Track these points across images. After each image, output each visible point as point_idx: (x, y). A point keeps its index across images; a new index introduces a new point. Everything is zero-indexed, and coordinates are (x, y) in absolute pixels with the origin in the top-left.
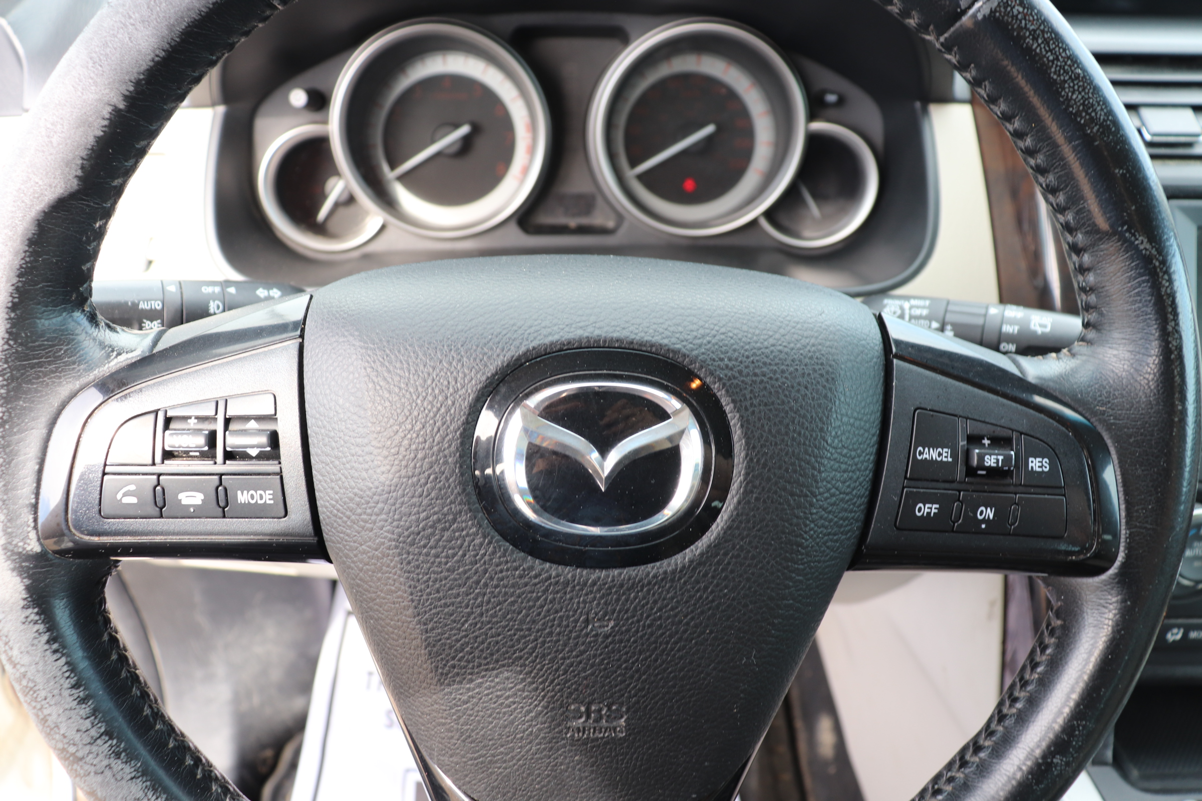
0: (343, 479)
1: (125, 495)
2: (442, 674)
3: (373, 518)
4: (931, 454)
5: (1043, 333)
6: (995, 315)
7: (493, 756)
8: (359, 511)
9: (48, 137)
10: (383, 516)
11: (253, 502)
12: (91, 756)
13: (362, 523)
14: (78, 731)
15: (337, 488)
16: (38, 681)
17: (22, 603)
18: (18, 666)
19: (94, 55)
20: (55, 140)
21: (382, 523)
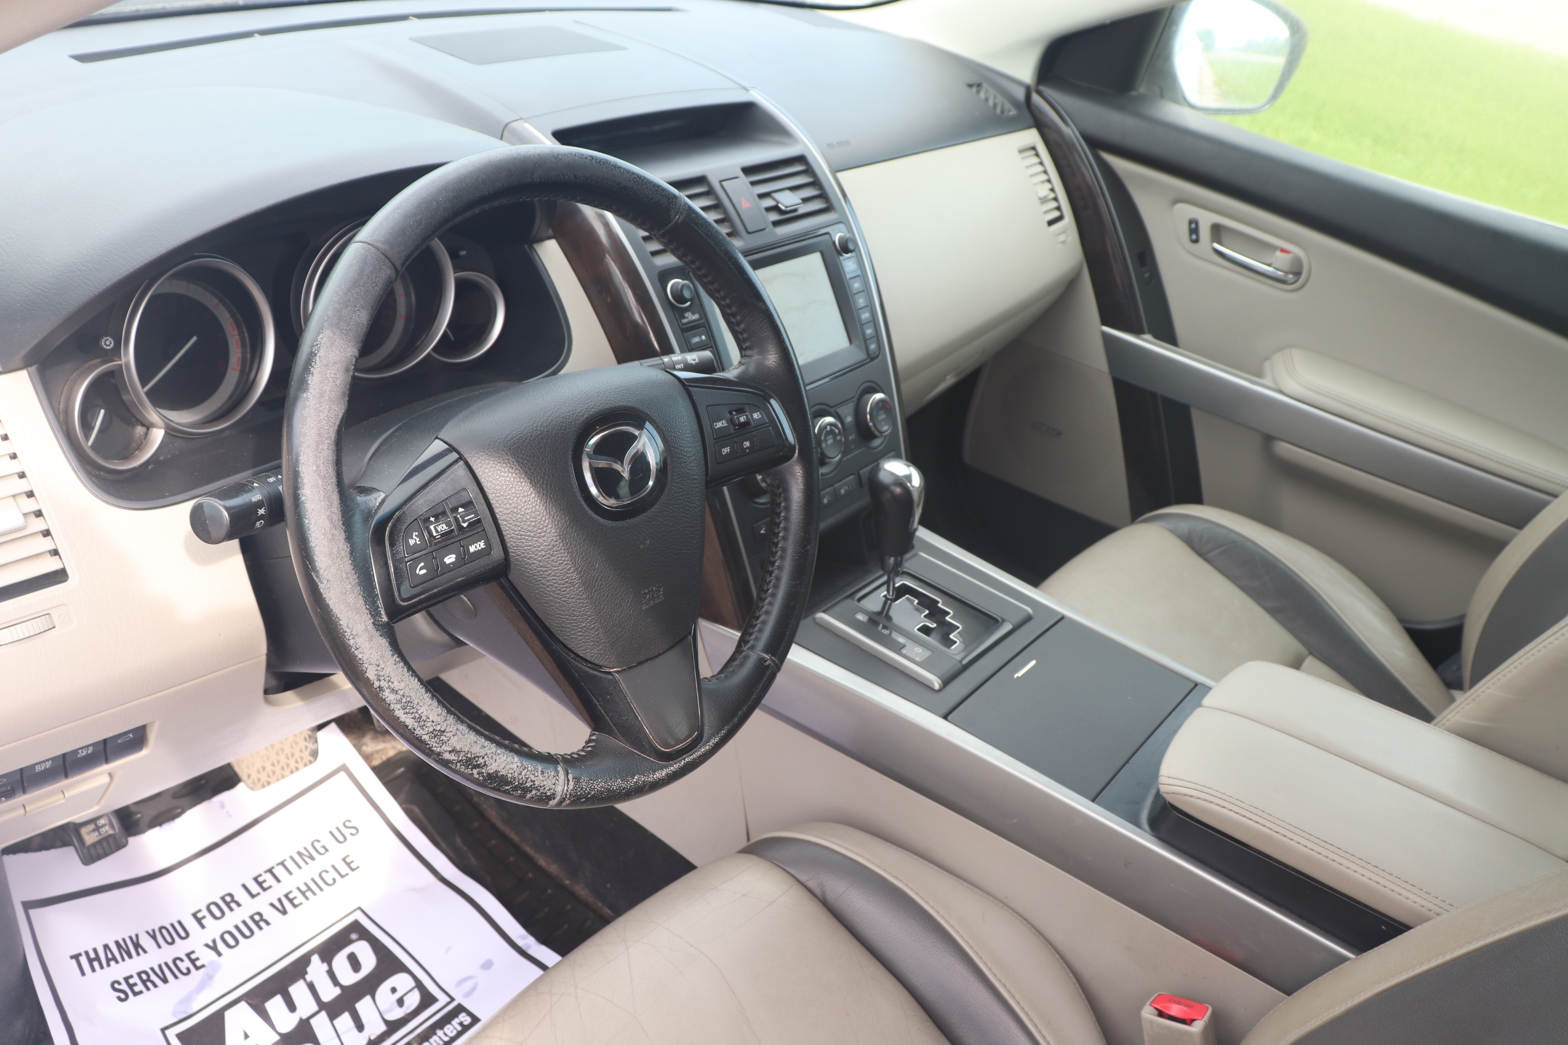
0: (522, 517)
1: (420, 570)
2: (591, 597)
3: (545, 529)
4: (719, 425)
5: (696, 363)
6: (667, 362)
7: (617, 635)
8: (535, 529)
9: (334, 382)
10: (550, 526)
11: (476, 550)
12: (448, 727)
13: (538, 535)
14: (438, 715)
15: (519, 524)
16: (411, 695)
17: (391, 653)
18: (399, 692)
19: (344, 331)
20: (338, 382)
21: (550, 530)
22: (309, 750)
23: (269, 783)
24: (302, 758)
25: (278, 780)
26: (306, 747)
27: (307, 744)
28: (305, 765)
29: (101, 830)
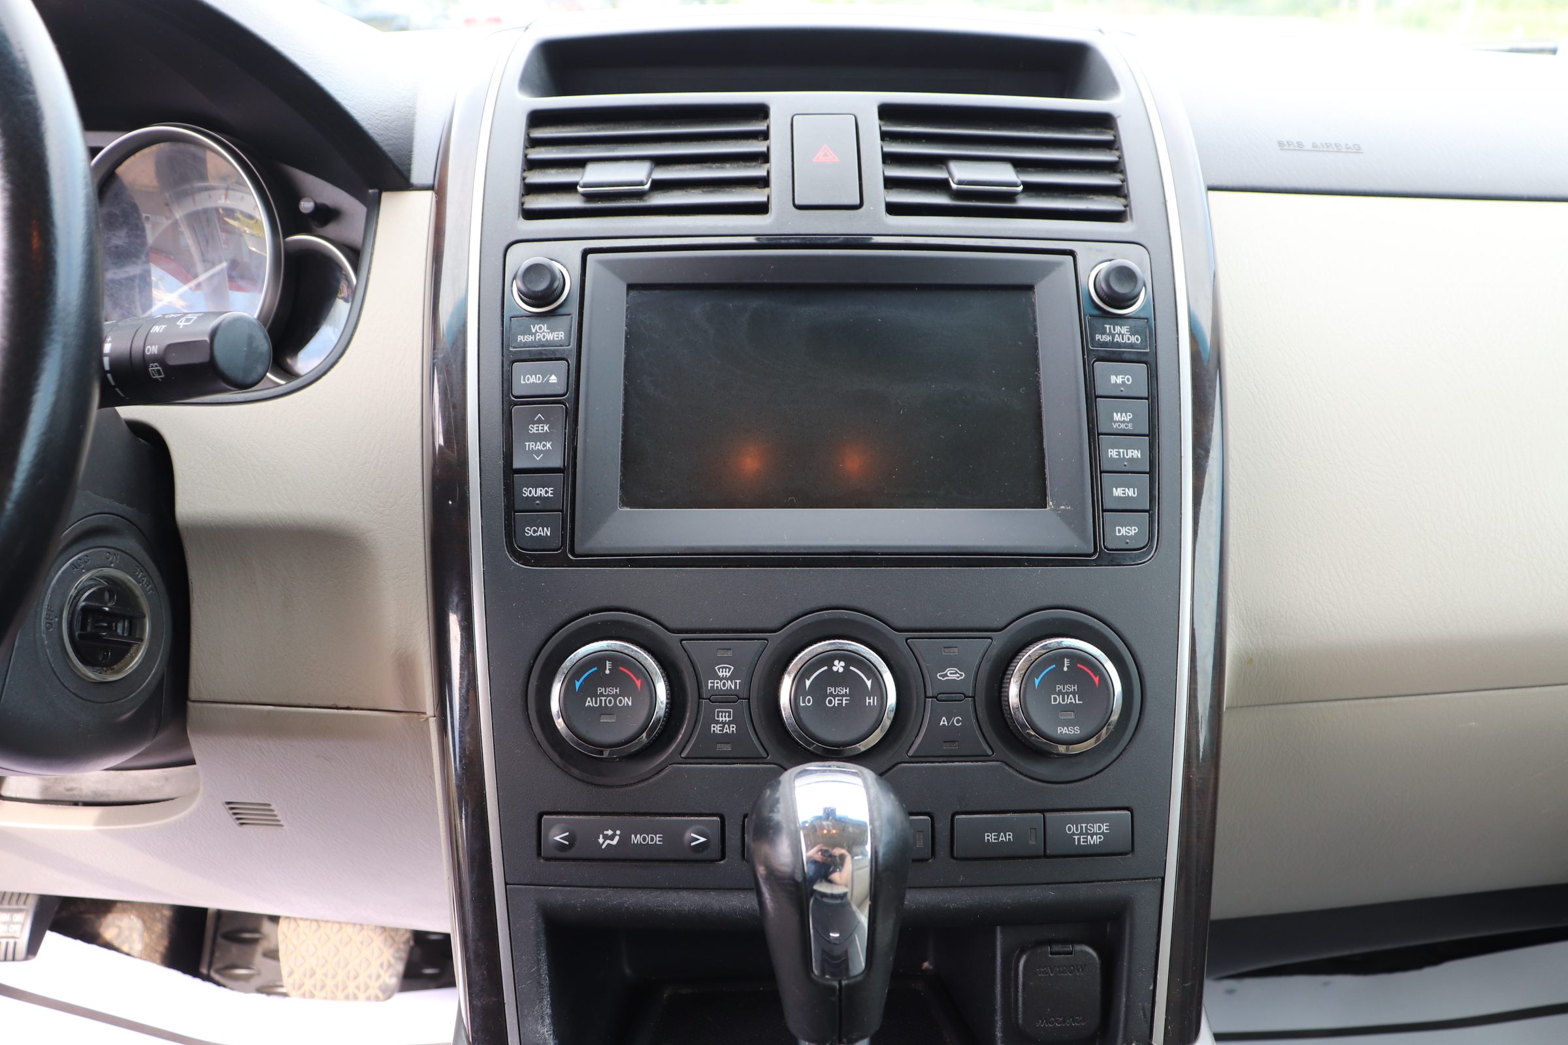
22: (380, 981)
23: (312, 996)
24: (367, 988)
25: (326, 998)
26: (379, 976)
27: (382, 972)
28: (368, 999)
29: (12, 926)
